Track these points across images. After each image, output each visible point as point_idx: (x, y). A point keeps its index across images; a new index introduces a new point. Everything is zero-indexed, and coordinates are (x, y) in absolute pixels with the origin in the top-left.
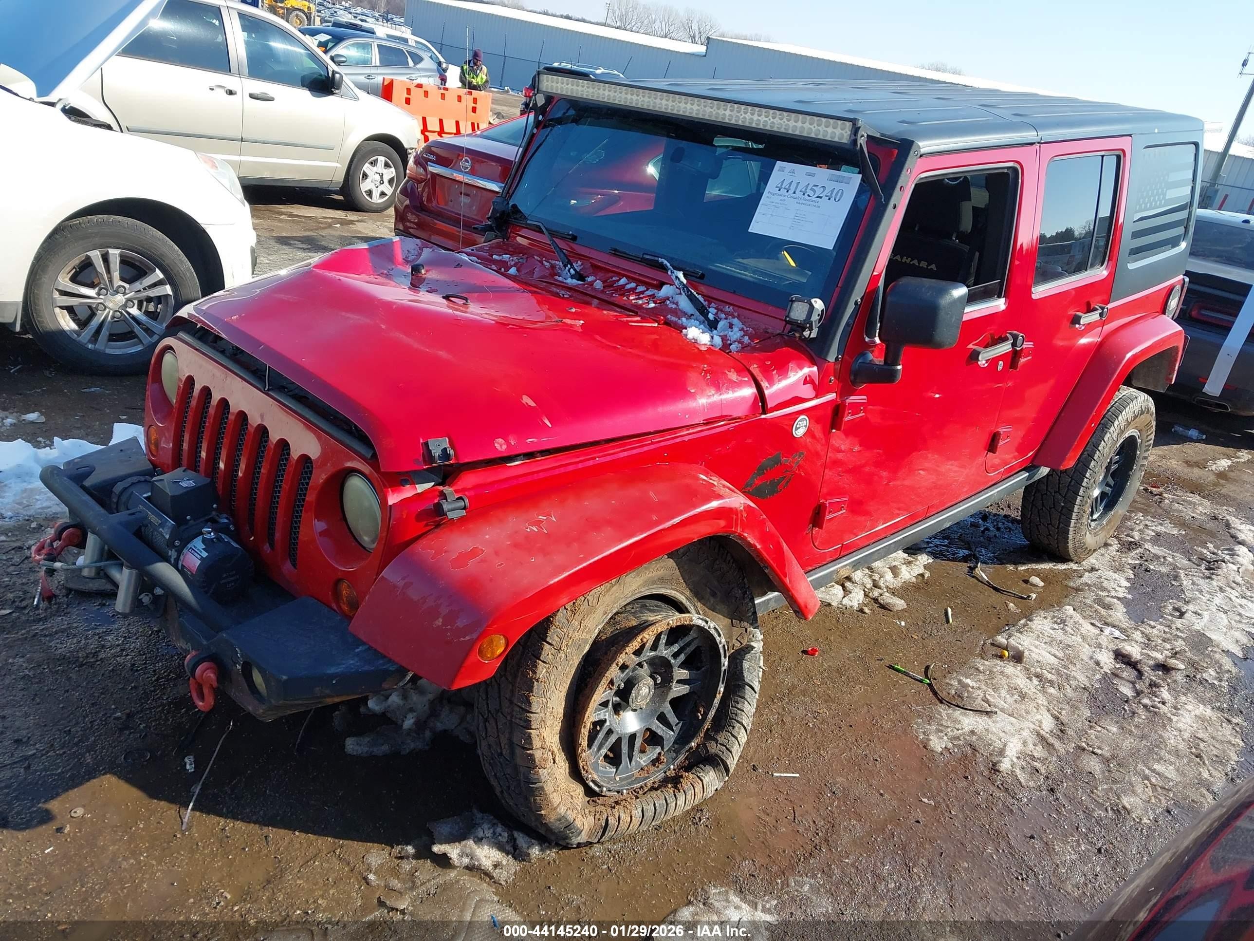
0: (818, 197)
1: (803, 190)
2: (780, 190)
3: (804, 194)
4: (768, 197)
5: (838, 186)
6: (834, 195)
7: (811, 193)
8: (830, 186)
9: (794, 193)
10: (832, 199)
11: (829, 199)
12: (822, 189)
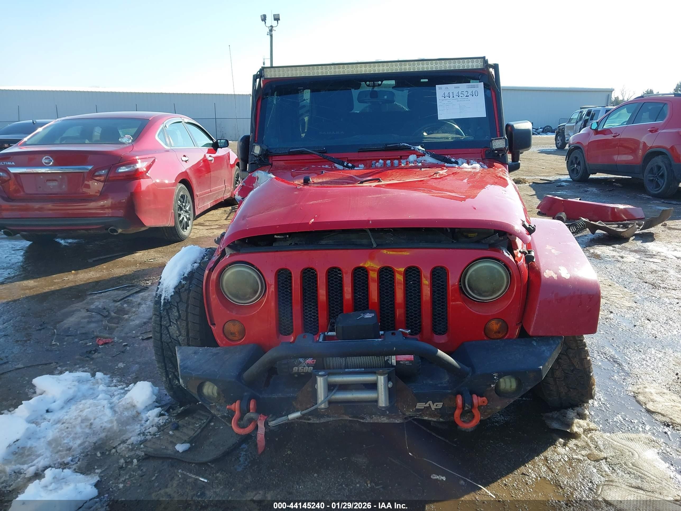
0: (466, 96)
1: (457, 95)
2: (445, 98)
3: (459, 97)
4: (440, 102)
5: (474, 90)
6: (474, 93)
7: (462, 95)
8: (470, 90)
9: (453, 97)
10: (474, 95)
11: (473, 96)
12: (466, 92)
